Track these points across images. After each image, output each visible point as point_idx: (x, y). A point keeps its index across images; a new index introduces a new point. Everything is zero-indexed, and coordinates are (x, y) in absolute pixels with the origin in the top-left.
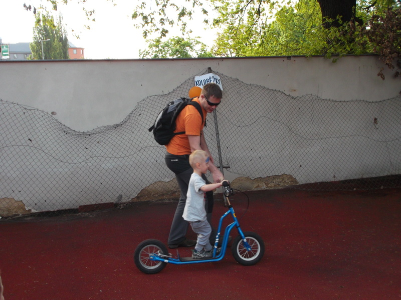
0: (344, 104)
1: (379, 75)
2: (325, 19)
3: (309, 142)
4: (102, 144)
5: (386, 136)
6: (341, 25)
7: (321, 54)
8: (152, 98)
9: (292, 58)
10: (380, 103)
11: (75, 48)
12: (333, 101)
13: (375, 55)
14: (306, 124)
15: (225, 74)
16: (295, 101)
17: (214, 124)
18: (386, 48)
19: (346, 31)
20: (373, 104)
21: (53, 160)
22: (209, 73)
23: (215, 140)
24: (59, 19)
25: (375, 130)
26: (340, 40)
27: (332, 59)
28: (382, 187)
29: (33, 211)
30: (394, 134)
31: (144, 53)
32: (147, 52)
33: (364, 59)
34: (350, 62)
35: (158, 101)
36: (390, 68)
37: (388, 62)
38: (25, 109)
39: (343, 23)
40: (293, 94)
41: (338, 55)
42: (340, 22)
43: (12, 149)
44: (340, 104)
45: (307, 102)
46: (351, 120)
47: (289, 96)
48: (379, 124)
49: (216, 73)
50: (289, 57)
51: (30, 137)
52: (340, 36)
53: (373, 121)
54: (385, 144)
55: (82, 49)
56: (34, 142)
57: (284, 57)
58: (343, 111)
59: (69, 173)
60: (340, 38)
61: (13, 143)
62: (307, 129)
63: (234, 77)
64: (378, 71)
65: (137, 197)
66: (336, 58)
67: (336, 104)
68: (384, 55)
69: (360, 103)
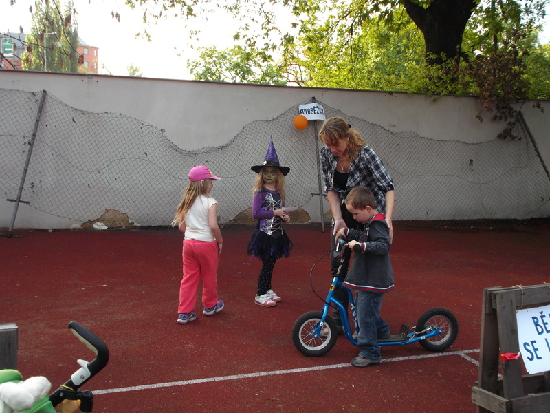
0: (442, 143)
1: (477, 117)
2: (429, 55)
3: (405, 178)
4: (210, 163)
5: (481, 178)
6: (445, 61)
7: (423, 92)
8: (258, 123)
9: (394, 94)
10: (477, 145)
11: (87, 47)
12: (431, 139)
13: (476, 97)
14: (403, 161)
15: (328, 104)
16: (394, 137)
17: (315, 153)
18: (486, 91)
19: (449, 68)
20: (470, 146)
21: (166, 175)
22: (313, 102)
23: (316, 168)
24: (68, 5)
25: (470, 172)
26: (442, 79)
27: (433, 98)
28: (472, 227)
29: (136, 224)
30: (488, 177)
31: (193, 64)
32: (197, 63)
33: (464, 100)
34: (450, 101)
35: (263, 126)
36: (488, 111)
37: (487, 105)
38: (142, 124)
39: (447, 60)
40: (392, 130)
41: (439, 94)
42: (444, 58)
43: (130, 161)
44: (438, 143)
45: (406, 139)
46: (448, 160)
47: (388, 131)
48: (474, 166)
49: (320, 103)
50: (391, 93)
51: (146, 151)
52: (442, 75)
53: (469, 163)
54: (478, 186)
55: (96, 49)
56: (149, 156)
57: (386, 92)
58: (440, 150)
59: (172, 190)
60: (442, 77)
61: (131, 156)
62: (403, 166)
63: (336, 108)
64: (477, 113)
65: (234, 219)
66: (437, 97)
67: (434, 143)
68: (483, 98)
69: (457, 144)
